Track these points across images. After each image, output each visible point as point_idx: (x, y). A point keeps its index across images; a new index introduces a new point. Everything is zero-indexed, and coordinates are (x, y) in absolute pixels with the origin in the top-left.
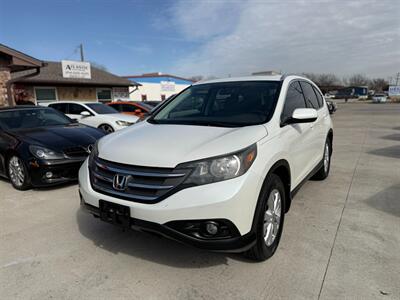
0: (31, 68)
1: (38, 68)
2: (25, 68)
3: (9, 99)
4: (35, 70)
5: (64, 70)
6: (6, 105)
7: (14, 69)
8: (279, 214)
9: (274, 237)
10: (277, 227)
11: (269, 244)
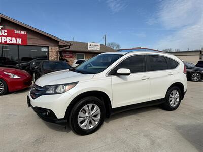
0: (67, 46)
1: (69, 46)
2: (64, 46)
3: (57, 58)
4: (68, 47)
5: (89, 46)
6: (56, 60)
7: (60, 46)
8: (99, 117)
9: (92, 127)
10: (97, 123)
11: (85, 128)
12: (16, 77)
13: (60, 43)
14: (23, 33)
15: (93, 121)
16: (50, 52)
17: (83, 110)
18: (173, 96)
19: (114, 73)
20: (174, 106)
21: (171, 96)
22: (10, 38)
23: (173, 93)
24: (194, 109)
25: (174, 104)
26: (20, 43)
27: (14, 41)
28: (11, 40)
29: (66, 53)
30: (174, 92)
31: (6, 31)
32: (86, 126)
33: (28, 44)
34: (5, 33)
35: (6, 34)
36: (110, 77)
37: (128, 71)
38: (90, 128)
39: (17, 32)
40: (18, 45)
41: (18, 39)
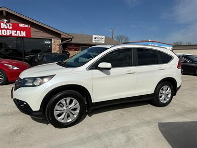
0: (69, 39)
1: (71, 39)
2: (67, 39)
3: (60, 50)
6: (58, 53)
7: (63, 39)
8: (78, 111)
9: (70, 120)
10: (75, 116)
11: (63, 121)
12: (15, 68)
13: (62, 36)
14: (26, 26)
15: (71, 114)
16: (53, 45)
17: (61, 103)
18: (164, 92)
19: (95, 67)
20: (165, 102)
21: (161, 91)
22: (15, 31)
23: (164, 89)
24: (187, 105)
25: (165, 100)
26: (25, 36)
27: (18, 34)
28: (16, 33)
29: (71, 46)
30: (165, 87)
31: (11, 25)
32: (63, 119)
33: (32, 37)
34: (10, 26)
35: (11, 28)
36: (91, 71)
37: (109, 65)
38: (68, 121)
39: (21, 25)
40: (23, 37)
41: (22, 32)
